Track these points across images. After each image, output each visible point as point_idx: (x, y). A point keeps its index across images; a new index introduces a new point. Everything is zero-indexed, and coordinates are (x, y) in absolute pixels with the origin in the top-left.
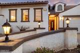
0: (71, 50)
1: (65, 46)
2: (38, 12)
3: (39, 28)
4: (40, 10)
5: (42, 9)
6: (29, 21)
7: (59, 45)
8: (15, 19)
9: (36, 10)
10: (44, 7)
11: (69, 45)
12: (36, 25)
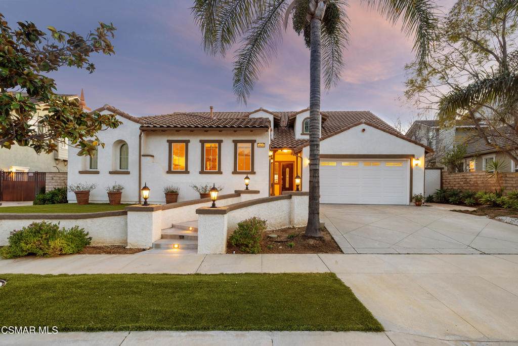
0: (299, 228)
1: (290, 222)
2: (244, 148)
3: (247, 191)
4: (250, 145)
5: (253, 142)
6: (220, 172)
7: (279, 221)
8: (184, 165)
9: (239, 145)
10: (259, 139)
11: (296, 221)
12: (240, 182)
